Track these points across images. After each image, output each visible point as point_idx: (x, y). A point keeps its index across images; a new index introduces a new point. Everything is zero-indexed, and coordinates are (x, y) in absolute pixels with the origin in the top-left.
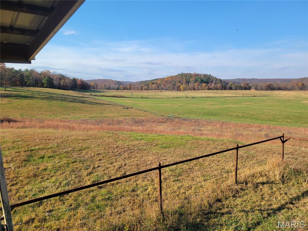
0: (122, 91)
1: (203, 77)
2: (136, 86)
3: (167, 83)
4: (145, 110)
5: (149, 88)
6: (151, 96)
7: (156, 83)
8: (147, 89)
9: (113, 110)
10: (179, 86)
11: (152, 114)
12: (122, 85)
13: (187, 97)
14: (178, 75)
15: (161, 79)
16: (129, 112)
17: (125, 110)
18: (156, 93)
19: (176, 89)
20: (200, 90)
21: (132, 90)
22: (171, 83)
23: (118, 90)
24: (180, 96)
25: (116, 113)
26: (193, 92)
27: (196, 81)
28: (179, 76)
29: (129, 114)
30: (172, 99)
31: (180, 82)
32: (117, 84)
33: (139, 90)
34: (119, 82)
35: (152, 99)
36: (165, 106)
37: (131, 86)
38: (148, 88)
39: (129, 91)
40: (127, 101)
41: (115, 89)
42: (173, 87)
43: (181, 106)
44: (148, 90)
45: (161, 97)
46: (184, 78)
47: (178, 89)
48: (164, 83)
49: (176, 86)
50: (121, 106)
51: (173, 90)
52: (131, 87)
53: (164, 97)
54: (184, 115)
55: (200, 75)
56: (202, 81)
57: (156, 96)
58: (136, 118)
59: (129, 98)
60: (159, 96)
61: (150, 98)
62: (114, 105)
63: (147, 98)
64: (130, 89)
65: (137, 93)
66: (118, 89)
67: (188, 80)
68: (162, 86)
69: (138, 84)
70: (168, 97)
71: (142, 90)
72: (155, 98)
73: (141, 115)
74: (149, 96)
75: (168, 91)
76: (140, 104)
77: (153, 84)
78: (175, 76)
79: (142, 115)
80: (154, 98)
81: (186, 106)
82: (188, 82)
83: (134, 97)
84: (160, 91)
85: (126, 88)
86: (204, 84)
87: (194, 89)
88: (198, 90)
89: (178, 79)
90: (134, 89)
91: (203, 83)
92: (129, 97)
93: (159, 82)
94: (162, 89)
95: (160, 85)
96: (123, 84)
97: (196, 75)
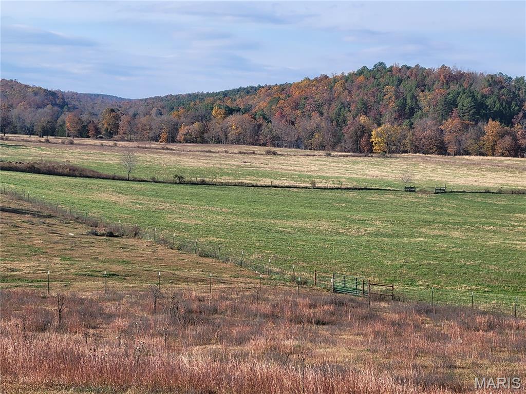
0: (72, 143)
1: (486, 91)
2: (143, 120)
3: (299, 113)
4: (207, 249)
5: (212, 133)
6: (223, 174)
7: (246, 111)
8: (200, 138)
9: (38, 241)
10: (364, 132)
11: (246, 273)
12: (69, 109)
13: (411, 190)
14: (361, 72)
15: (270, 87)
16: (124, 255)
17: (103, 247)
18: (248, 159)
19: (349, 145)
20: (468, 154)
21: (123, 140)
22: (322, 114)
23: (51, 138)
24: (375, 182)
25: (57, 260)
26: (437, 163)
27: (450, 106)
28: (361, 78)
29: (124, 267)
30: (331, 194)
31: (365, 109)
32: (45, 105)
33: (156, 139)
34: (53, 94)
35: (233, 193)
36: (303, 230)
37: (117, 118)
38: (205, 130)
39: (111, 143)
40: (104, 197)
41: (38, 128)
42: (334, 135)
43: (389, 236)
44: (204, 141)
45: (277, 183)
46: (390, 89)
47: (357, 142)
48: (287, 110)
49: (349, 131)
50: (77, 220)
51: (333, 148)
52: (116, 126)
53: (293, 183)
54: (412, 282)
55: (471, 78)
56: (481, 111)
57: (250, 174)
58: (167, 289)
59: (113, 179)
60: (266, 175)
61: (222, 184)
62: (39, 216)
63: (203, 183)
64: (110, 135)
65: (148, 156)
66: (50, 130)
67: (409, 101)
68: (277, 125)
69: (154, 111)
70: (313, 183)
71: (172, 139)
72: (247, 185)
73: (185, 273)
74: (214, 173)
75: (308, 152)
76: (172, 212)
77: (230, 111)
78: (343, 77)
79: (194, 273)
80: (241, 185)
81: (412, 236)
82: (407, 112)
83: (137, 176)
84: (268, 153)
85: (91, 127)
86: (491, 127)
87: (442, 150)
88: (458, 153)
89: (357, 97)
90: (131, 132)
91: (486, 118)
92: (111, 174)
93: (261, 104)
94: (277, 141)
95: (264, 118)
96: (75, 108)
97: (451, 78)
